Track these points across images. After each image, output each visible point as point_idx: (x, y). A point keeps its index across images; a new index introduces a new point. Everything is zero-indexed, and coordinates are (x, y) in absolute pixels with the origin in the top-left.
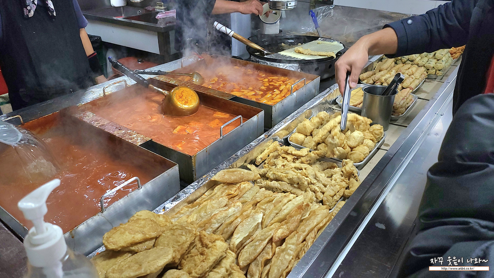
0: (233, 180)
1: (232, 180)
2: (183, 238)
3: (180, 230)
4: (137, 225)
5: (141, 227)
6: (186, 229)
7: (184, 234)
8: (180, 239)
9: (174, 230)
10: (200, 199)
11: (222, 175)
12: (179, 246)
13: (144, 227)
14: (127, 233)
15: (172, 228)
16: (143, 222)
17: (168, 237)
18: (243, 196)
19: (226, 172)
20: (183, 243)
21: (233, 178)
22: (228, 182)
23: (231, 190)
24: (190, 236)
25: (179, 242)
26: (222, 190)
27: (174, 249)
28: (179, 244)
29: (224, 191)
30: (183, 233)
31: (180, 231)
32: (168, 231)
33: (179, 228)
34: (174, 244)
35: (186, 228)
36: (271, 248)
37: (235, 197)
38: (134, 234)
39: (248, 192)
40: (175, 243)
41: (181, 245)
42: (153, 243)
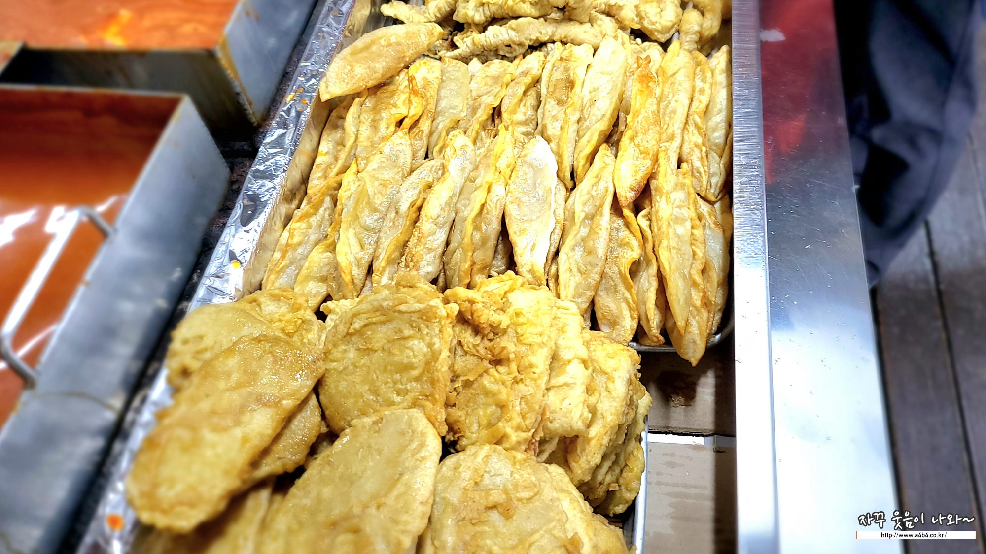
0: (381, 72)
1: (379, 75)
2: (415, 348)
3: (383, 323)
4: (222, 384)
5: (239, 386)
6: (400, 312)
7: (407, 332)
8: (408, 357)
9: (358, 332)
10: (316, 175)
11: (346, 71)
12: (417, 379)
13: (251, 376)
14: (208, 435)
15: (351, 331)
16: (232, 362)
17: (356, 367)
18: (439, 109)
19: (349, 57)
20: (428, 363)
21: (380, 68)
22: (371, 84)
23: (395, 105)
24: (437, 330)
25: (410, 367)
26: (367, 118)
27: (409, 397)
28: (415, 373)
29: (378, 117)
30: (401, 331)
31: (384, 329)
32: (343, 347)
33: (374, 320)
34: (395, 383)
35: (403, 308)
36: (624, 228)
37: (418, 121)
38: (238, 423)
39: (443, 92)
40: (398, 376)
41: (422, 375)
42: (317, 412)
